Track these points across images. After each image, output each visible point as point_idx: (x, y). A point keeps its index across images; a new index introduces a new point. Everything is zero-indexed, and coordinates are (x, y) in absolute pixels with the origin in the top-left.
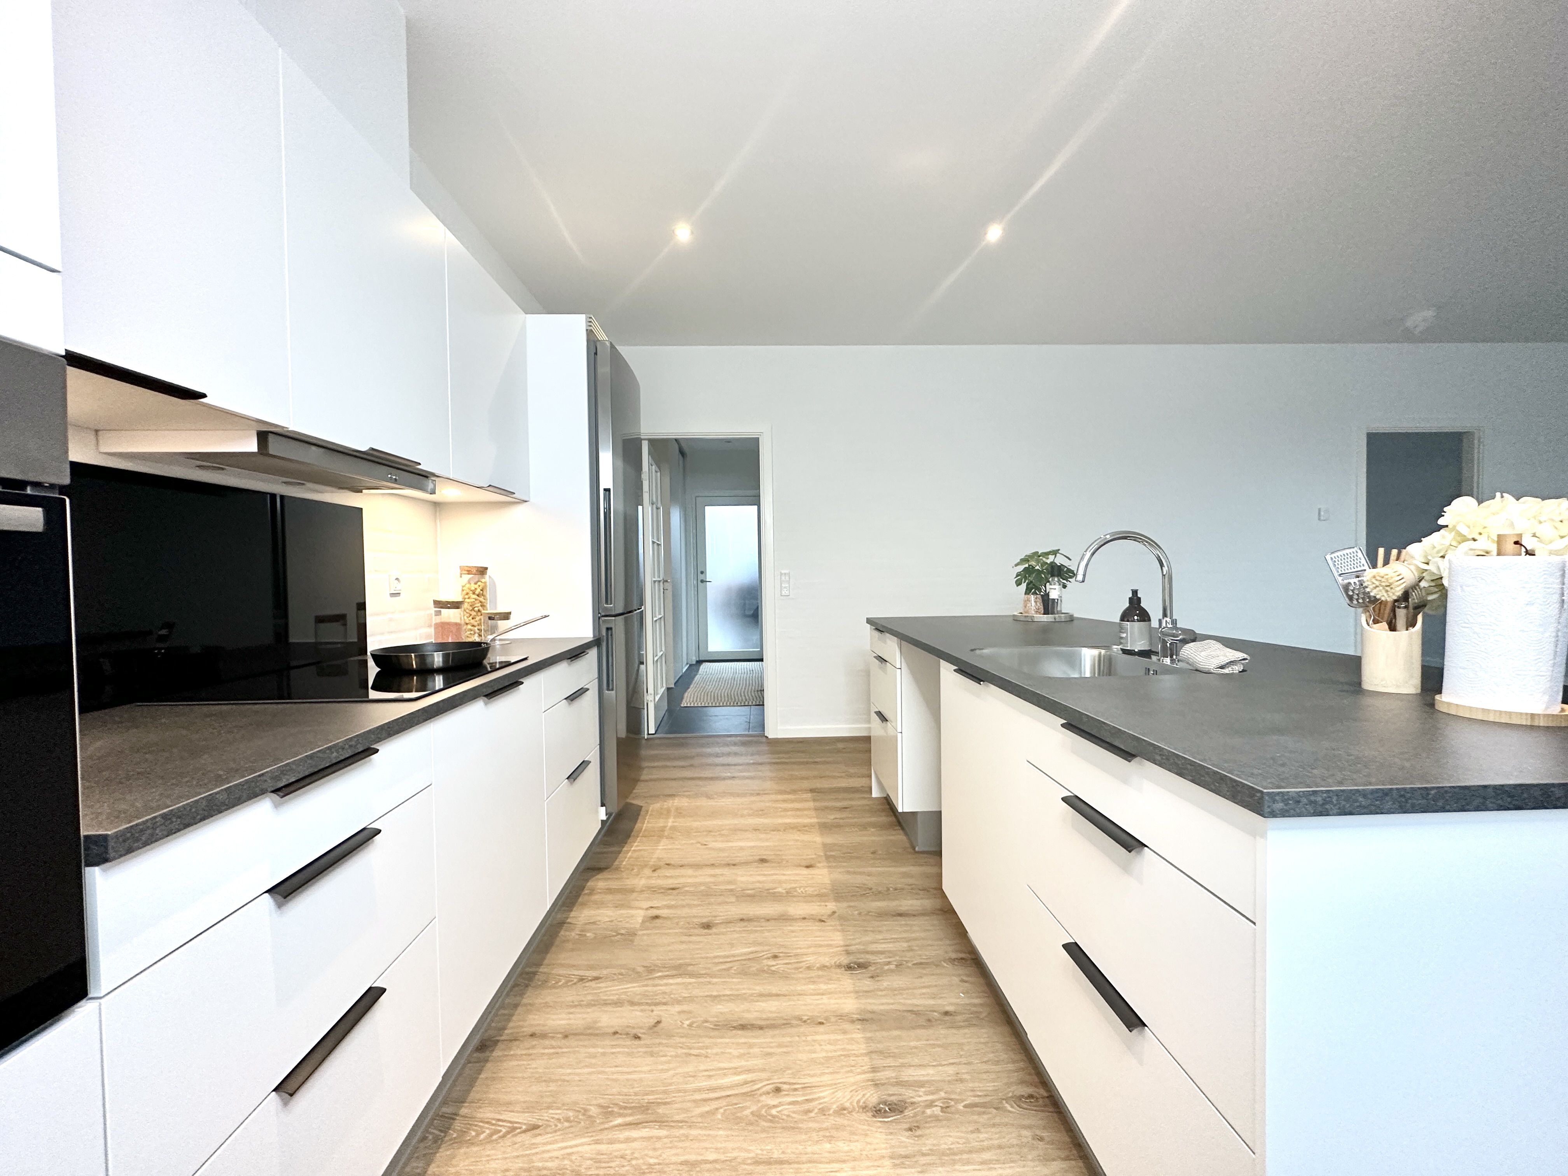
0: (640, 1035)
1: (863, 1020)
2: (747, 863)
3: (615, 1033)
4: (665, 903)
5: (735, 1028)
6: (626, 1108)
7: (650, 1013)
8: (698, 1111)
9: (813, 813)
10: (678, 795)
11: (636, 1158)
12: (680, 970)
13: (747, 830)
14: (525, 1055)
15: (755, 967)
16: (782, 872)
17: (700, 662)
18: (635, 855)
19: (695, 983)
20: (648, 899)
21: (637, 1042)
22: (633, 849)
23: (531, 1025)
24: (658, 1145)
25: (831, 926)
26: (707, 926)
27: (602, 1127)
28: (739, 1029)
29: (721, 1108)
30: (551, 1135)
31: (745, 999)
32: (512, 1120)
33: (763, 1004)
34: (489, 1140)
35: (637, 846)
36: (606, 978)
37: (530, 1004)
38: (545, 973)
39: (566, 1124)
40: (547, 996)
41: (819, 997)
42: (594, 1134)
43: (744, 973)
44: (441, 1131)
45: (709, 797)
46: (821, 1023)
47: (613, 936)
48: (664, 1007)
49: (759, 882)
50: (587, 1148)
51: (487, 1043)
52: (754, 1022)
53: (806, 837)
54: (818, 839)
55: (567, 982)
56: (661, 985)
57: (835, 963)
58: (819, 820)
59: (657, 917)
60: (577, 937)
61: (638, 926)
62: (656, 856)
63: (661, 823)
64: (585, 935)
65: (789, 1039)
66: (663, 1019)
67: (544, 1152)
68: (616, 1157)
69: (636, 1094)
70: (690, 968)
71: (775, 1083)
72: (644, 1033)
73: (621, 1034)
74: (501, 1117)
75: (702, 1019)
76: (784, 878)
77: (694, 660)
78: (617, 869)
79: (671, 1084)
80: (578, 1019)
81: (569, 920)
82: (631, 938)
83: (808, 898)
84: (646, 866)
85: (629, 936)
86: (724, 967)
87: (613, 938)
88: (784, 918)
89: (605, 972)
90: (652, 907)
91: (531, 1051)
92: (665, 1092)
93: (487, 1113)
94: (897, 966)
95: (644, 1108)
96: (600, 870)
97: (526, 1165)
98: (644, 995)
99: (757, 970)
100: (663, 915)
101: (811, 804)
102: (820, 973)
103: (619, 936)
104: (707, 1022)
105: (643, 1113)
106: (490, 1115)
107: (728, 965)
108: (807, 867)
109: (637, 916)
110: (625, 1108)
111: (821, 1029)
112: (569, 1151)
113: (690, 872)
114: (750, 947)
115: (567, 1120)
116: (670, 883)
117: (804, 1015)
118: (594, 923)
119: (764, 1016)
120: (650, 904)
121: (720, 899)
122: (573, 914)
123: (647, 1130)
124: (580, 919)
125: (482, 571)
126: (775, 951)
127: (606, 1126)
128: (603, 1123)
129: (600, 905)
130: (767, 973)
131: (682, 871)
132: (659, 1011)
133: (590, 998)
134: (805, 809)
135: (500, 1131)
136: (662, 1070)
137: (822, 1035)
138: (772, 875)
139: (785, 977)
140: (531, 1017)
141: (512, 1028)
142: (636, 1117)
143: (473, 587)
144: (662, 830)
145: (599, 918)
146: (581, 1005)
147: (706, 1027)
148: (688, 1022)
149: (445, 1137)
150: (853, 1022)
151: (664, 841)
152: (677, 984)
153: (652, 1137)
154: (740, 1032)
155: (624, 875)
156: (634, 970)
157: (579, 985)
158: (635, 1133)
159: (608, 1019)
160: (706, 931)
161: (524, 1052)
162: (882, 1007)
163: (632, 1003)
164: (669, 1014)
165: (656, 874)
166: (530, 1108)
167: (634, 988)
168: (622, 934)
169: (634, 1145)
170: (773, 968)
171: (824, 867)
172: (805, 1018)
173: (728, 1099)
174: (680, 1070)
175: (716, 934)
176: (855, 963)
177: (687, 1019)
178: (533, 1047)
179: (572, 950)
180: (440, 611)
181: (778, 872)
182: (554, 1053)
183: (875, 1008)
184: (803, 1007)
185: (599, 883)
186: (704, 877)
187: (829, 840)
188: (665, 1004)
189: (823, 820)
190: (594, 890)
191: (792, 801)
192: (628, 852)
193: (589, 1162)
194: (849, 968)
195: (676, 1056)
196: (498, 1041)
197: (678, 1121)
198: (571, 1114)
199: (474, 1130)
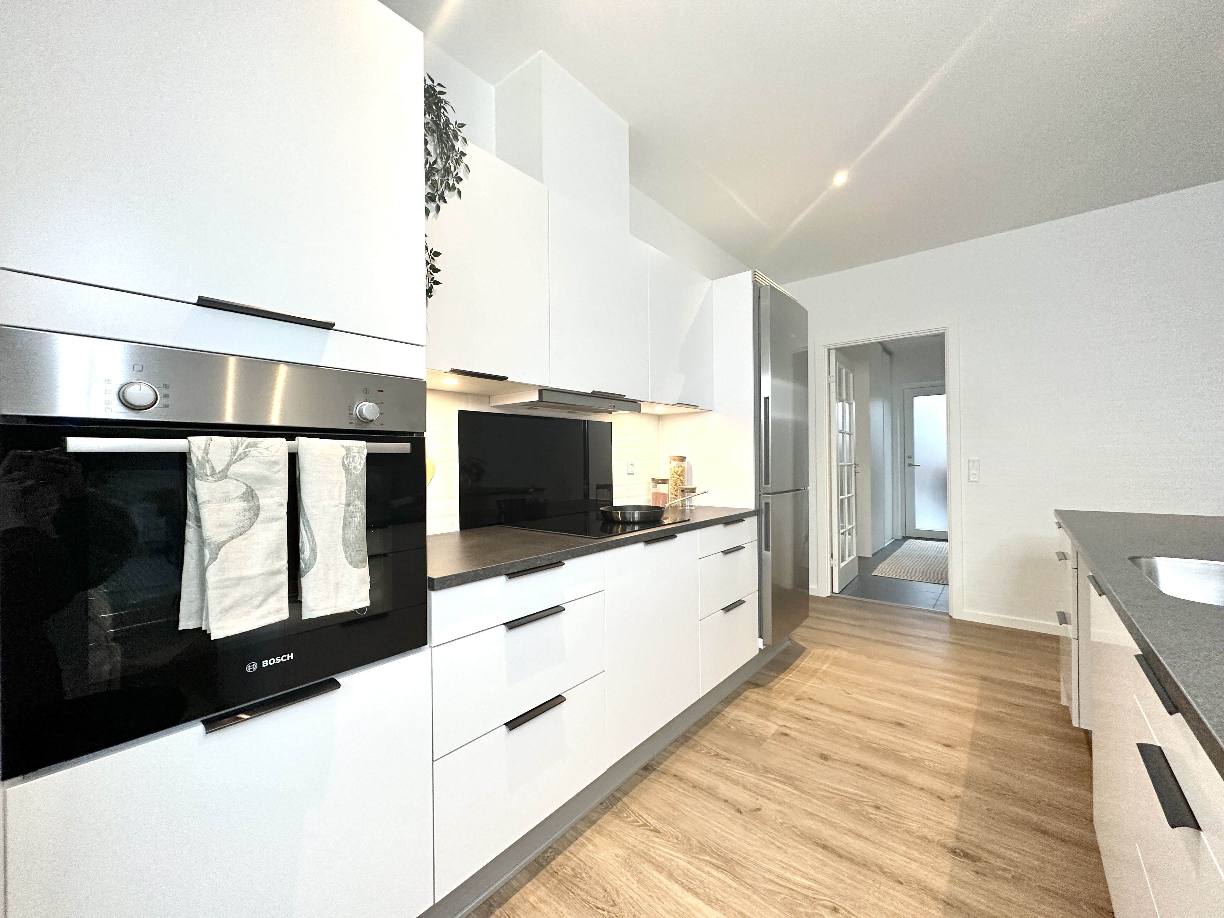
0: (742, 811)
1: (948, 904)
2: (881, 721)
3: (726, 801)
4: (797, 727)
5: (817, 844)
6: (713, 853)
7: (755, 800)
8: (764, 886)
9: (975, 700)
10: (840, 647)
11: (710, 889)
12: (789, 780)
13: (894, 694)
14: (667, 786)
15: (855, 807)
16: (915, 741)
17: (906, 538)
18: (787, 683)
19: (797, 795)
20: (784, 719)
21: (738, 814)
22: (787, 678)
23: (678, 770)
24: (729, 890)
25: (949, 806)
26: (825, 757)
27: (696, 855)
28: (821, 847)
29: (784, 894)
30: (665, 842)
31: (836, 828)
32: (648, 820)
33: (850, 840)
34: (631, 823)
35: (790, 677)
36: (734, 761)
37: (680, 756)
38: (696, 741)
39: (676, 841)
40: (691, 756)
41: (908, 860)
42: (690, 857)
43: (843, 807)
44: (610, 804)
45: (869, 656)
46: (901, 883)
47: (749, 735)
48: (768, 801)
49: (888, 741)
50: (681, 862)
51: (649, 768)
52: (835, 848)
53: (957, 719)
54: (969, 724)
55: (707, 753)
56: (770, 784)
57: (939, 840)
58: (979, 708)
59: (786, 735)
60: (724, 726)
61: (769, 735)
62: (803, 689)
63: (816, 665)
64: (730, 727)
65: (862, 878)
66: (763, 809)
67: (658, 849)
68: (697, 879)
69: (725, 848)
70: (798, 783)
71: (835, 904)
72: (746, 812)
73: (730, 804)
74: (643, 815)
75: (793, 824)
76: (915, 746)
77: (900, 535)
78: (770, 689)
79: (752, 856)
80: (707, 780)
81: (723, 713)
82: (760, 742)
83: (936, 774)
84: (792, 694)
85: (760, 740)
86: (826, 794)
87: (748, 737)
88: (903, 781)
89: (734, 757)
90: (785, 726)
91: (671, 785)
92: (745, 858)
93: (635, 807)
94: (1013, 877)
95: (727, 861)
96: (757, 686)
97: (645, 850)
98: (756, 786)
99: (856, 810)
100: (792, 736)
101: (976, 691)
102: (918, 841)
103: (753, 737)
104: (796, 828)
105: (725, 862)
106: (636, 809)
107: (831, 795)
108: (946, 746)
109: (771, 728)
110: (715, 853)
111: (899, 887)
112: (671, 857)
113: (826, 710)
114: (856, 790)
115: (677, 838)
116: (806, 713)
117: (887, 868)
118: (739, 721)
119: (848, 849)
120: (784, 723)
121: (846, 742)
122: (727, 709)
123: (724, 875)
124: (731, 715)
125: (683, 459)
126: (879, 803)
127: (699, 856)
128: (697, 853)
129: (748, 710)
130: (864, 816)
131: (821, 708)
132: (761, 802)
133: (718, 769)
134: (966, 693)
135: (639, 822)
136: (749, 843)
137: (897, 892)
138: (906, 740)
139: (881, 828)
140: (678, 764)
141: (665, 766)
142: (720, 863)
143: (677, 470)
144: (816, 671)
145: (743, 719)
146: (711, 771)
147: (794, 831)
148: (780, 820)
149: (611, 808)
150: (936, 899)
151: (814, 680)
152: (783, 790)
153: (725, 882)
154: (820, 850)
155: (773, 695)
156: (754, 765)
157: (715, 758)
158: (714, 872)
159: (725, 789)
160: (823, 761)
161: (667, 784)
162: (976, 904)
163: (745, 787)
164: (769, 808)
165: (798, 703)
166: (659, 818)
167: (751, 778)
168: (756, 736)
169: (711, 879)
170: (871, 816)
171: (964, 752)
172: (886, 870)
173: (793, 892)
174: (761, 850)
175: (829, 766)
176: (962, 851)
177: (781, 818)
178: (673, 783)
179: (718, 733)
180: (656, 485)
181: (910, 739)
182: (683, 793)
183: (969, 901)
184: (888, 861)
185: (754, 695)
186: (837, 718)
187: (983, 729)
188: (769, 799)
189: (983, 709)
190: (747, 698)
191: (954, 682)
192: (782, 679)
193: (680, 872)
194: (953, 851)
195: (763, 839)
196: (655, 769)
197: (746, 883)
198: (680, 836)
199: (626, 814)
